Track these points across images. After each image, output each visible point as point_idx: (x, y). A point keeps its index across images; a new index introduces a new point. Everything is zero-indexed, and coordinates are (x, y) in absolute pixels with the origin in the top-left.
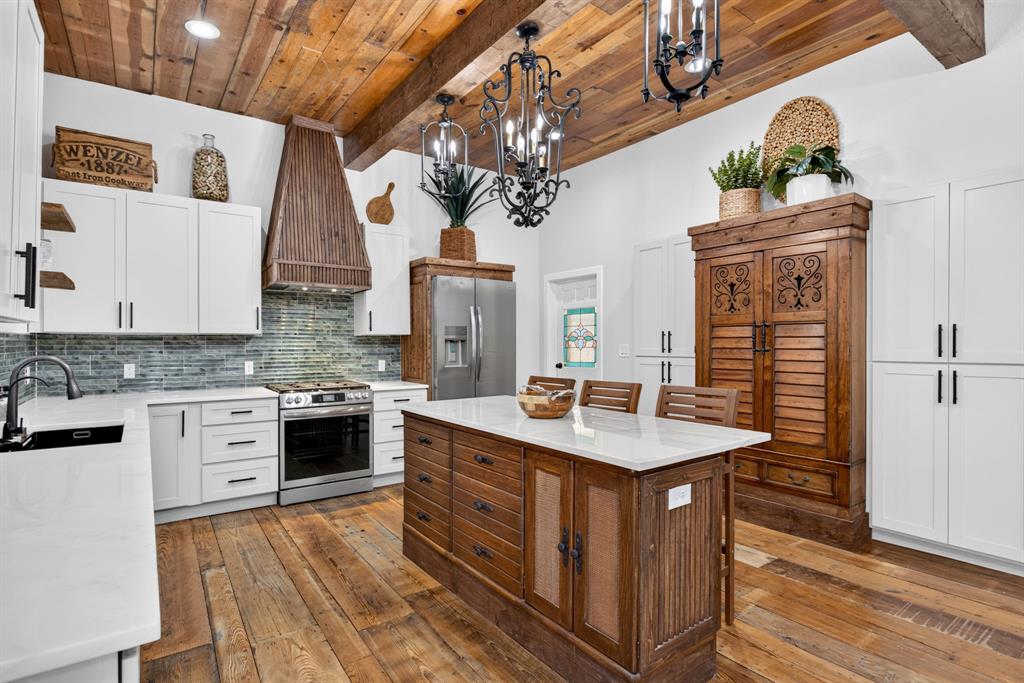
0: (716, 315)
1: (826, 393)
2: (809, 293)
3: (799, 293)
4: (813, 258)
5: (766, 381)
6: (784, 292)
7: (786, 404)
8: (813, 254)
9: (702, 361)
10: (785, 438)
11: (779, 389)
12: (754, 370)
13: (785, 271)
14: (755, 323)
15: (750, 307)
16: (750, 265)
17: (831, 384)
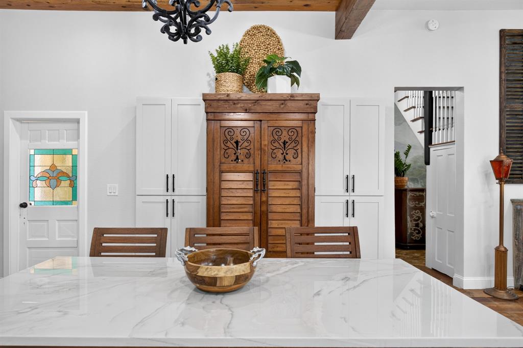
0: (224, 163)
1: (301, 217)
2: (291, 152)
3: (285, 152)
4: (294, 130)
5: (263, 211)
6: (275, 151)
7: (276, 226)
8: (293, 128)
9: (213, 198)
10: (276, 249)
11: (271, 216)
12: (254, 205)
13: (276, 137)
14: (254, 171)
15: (251, 159)
16: (252, 130)
17: (305, 211)
